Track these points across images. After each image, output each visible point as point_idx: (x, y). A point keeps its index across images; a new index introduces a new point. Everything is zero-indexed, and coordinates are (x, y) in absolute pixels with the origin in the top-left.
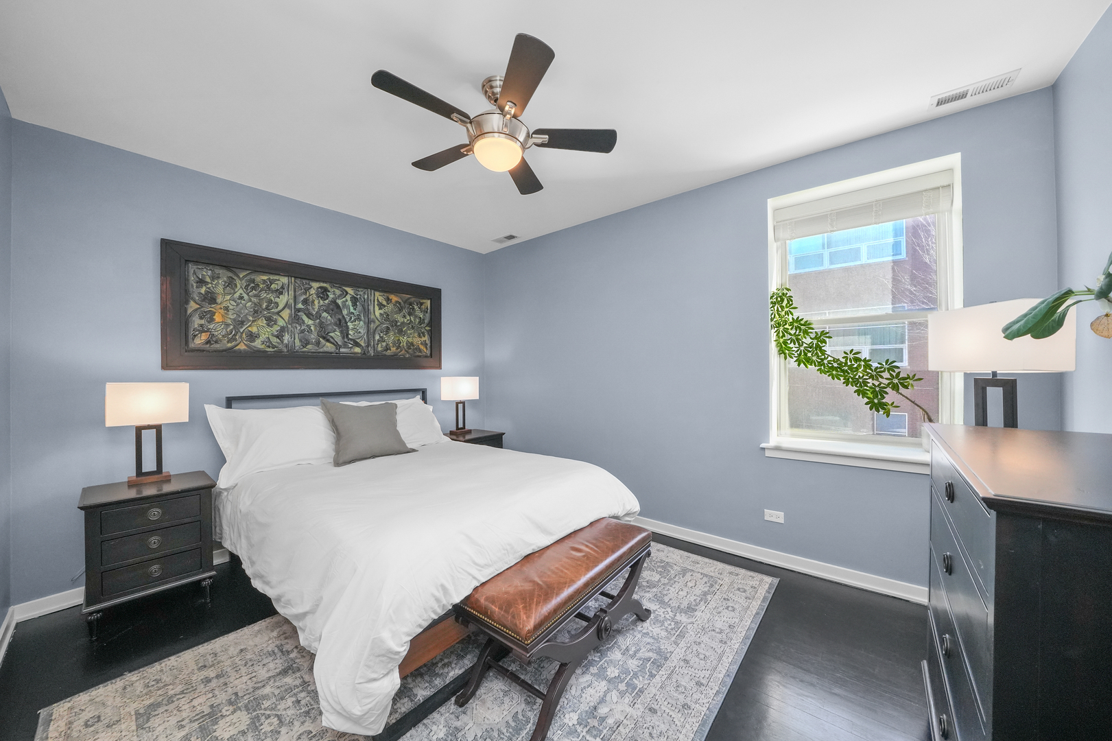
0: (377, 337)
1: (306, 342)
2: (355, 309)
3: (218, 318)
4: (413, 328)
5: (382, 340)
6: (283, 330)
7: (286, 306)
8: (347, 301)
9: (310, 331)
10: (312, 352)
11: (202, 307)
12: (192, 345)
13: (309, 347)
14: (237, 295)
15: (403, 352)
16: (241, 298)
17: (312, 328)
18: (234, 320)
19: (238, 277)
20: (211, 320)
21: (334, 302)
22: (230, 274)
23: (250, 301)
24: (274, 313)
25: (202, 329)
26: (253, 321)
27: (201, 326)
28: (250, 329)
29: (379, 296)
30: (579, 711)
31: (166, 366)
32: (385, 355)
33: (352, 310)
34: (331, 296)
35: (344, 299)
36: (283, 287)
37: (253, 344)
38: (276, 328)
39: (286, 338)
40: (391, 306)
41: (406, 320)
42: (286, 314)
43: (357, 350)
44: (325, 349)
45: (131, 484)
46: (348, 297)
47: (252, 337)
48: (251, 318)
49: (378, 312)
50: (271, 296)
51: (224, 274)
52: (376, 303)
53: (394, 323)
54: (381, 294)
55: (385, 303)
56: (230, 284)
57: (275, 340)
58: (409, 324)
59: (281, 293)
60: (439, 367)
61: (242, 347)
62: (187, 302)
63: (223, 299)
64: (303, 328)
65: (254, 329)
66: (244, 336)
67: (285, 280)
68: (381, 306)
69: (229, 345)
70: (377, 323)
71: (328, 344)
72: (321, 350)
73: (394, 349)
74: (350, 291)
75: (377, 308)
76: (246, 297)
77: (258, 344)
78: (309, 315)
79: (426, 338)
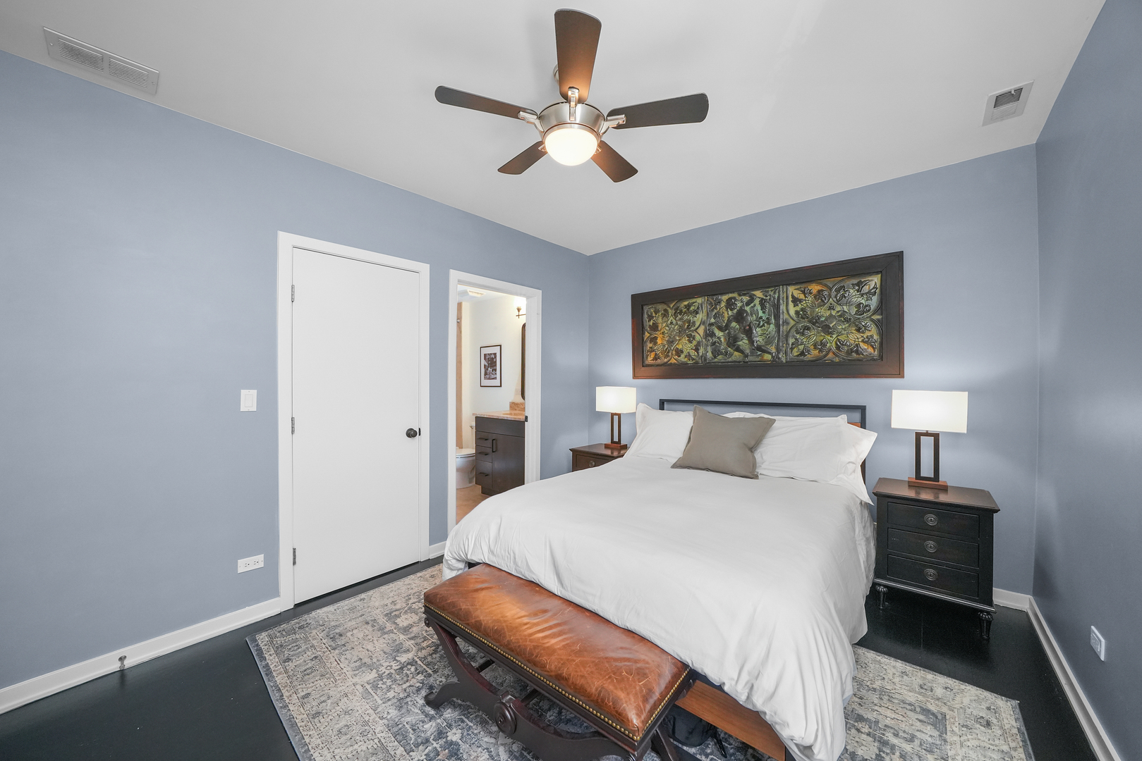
0: (791, 341)
1: (716, 353)
2: (764, 312)
3: (659, 341)
4: (847, 320)
5: (796, 344)
6: (699, 344)
7: (703, 323)
8: (755, 305)
9: (720, 343)
10: (721, 362)
11: (651, 335)
12: (647, 362)
13: (720, 357)
14: (669, 322)
15: (830, 355)
16: (671, 323)
17: (722, 339)
18: (668, 341)
19: (670, 307)
20: (655, 343)
21: (741, 311)
22: (665, 307)
23: (677, 324)
24: (693, 331)
25: (652, 350)
26: (680, 340)
27: (651, 348)
28: (677, 346)
29: (793, 290)
30: (460, 742)
31: (635, 377)
32: (803, 361)
33: (761, 314)
34: (739, 304)
35: (752, 305)
36: (698, 308)
37: (679, 358)
38: (695, 343)
39: (701, 351)
40: (810, 298)
41: (834, 313)
42: (701, 331)
43: (767, 357)
44: (733, 358)
45: (607, 446)
46: (757, 302)
47: (679, 352)
48: (678, 338)
49: (792, 310)
50: (691, 317)
51: (661, 307)
52: (790, 299)
53: (815, 321)
54: (797, 287)
55: (802, 296)
56: (665, 314)
57: (693, 353)
58: (840, 316)
59: (697, 313)
60: (900, 374)
61: (673, 361)
62: (643, 333)
63: (662, 324)
64: (714, 340)
65: (680, 347)
66: (674, 353)
67: (699, 300)
68: (796, 301)
69: (666, 360)
70: (792, 323)
71: (736, 353)
72: (730, 360)
73: (815, 353)
74: (759, 294)
75: (791, 305)
76: (674, 322)
77: (682, 358)
78: (720, 329)
79: (873, 332)
